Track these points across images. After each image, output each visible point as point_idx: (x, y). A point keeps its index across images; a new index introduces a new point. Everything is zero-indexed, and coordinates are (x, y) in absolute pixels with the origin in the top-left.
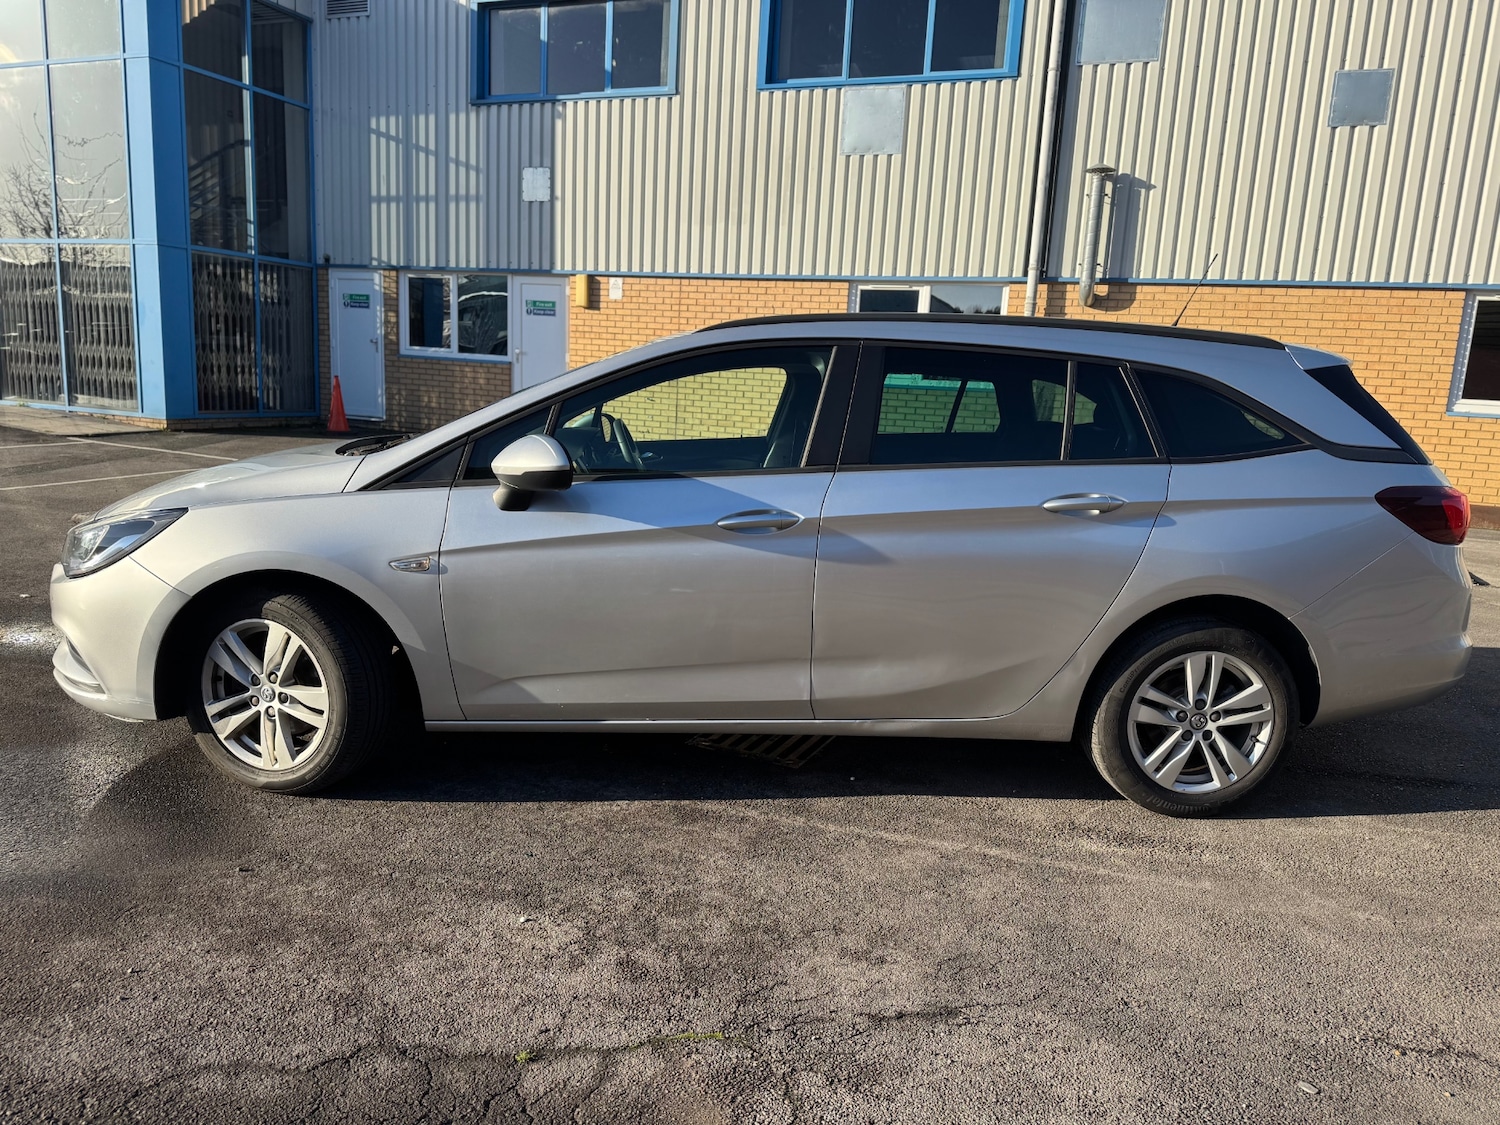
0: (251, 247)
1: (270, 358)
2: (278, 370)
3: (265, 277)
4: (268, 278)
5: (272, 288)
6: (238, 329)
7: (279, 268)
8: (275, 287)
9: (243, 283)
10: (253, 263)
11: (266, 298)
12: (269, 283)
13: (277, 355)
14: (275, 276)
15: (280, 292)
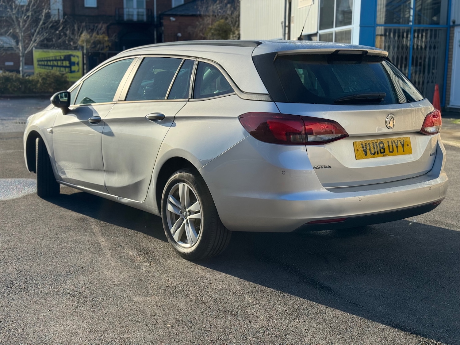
0: (411, 21)
1: (417, 76)
2: (421, 83)
3: (418, 36)
4: (420, 36)
5: (422, 41)
6: (399, 63)
7: (427, 30)
8: (424, 40)
9: (405, 39)
10: (411, 29)
11: (418, 46)
12: (420, 38)
13: (421, 75)
14: (424, 34)
15: (426, 42)
